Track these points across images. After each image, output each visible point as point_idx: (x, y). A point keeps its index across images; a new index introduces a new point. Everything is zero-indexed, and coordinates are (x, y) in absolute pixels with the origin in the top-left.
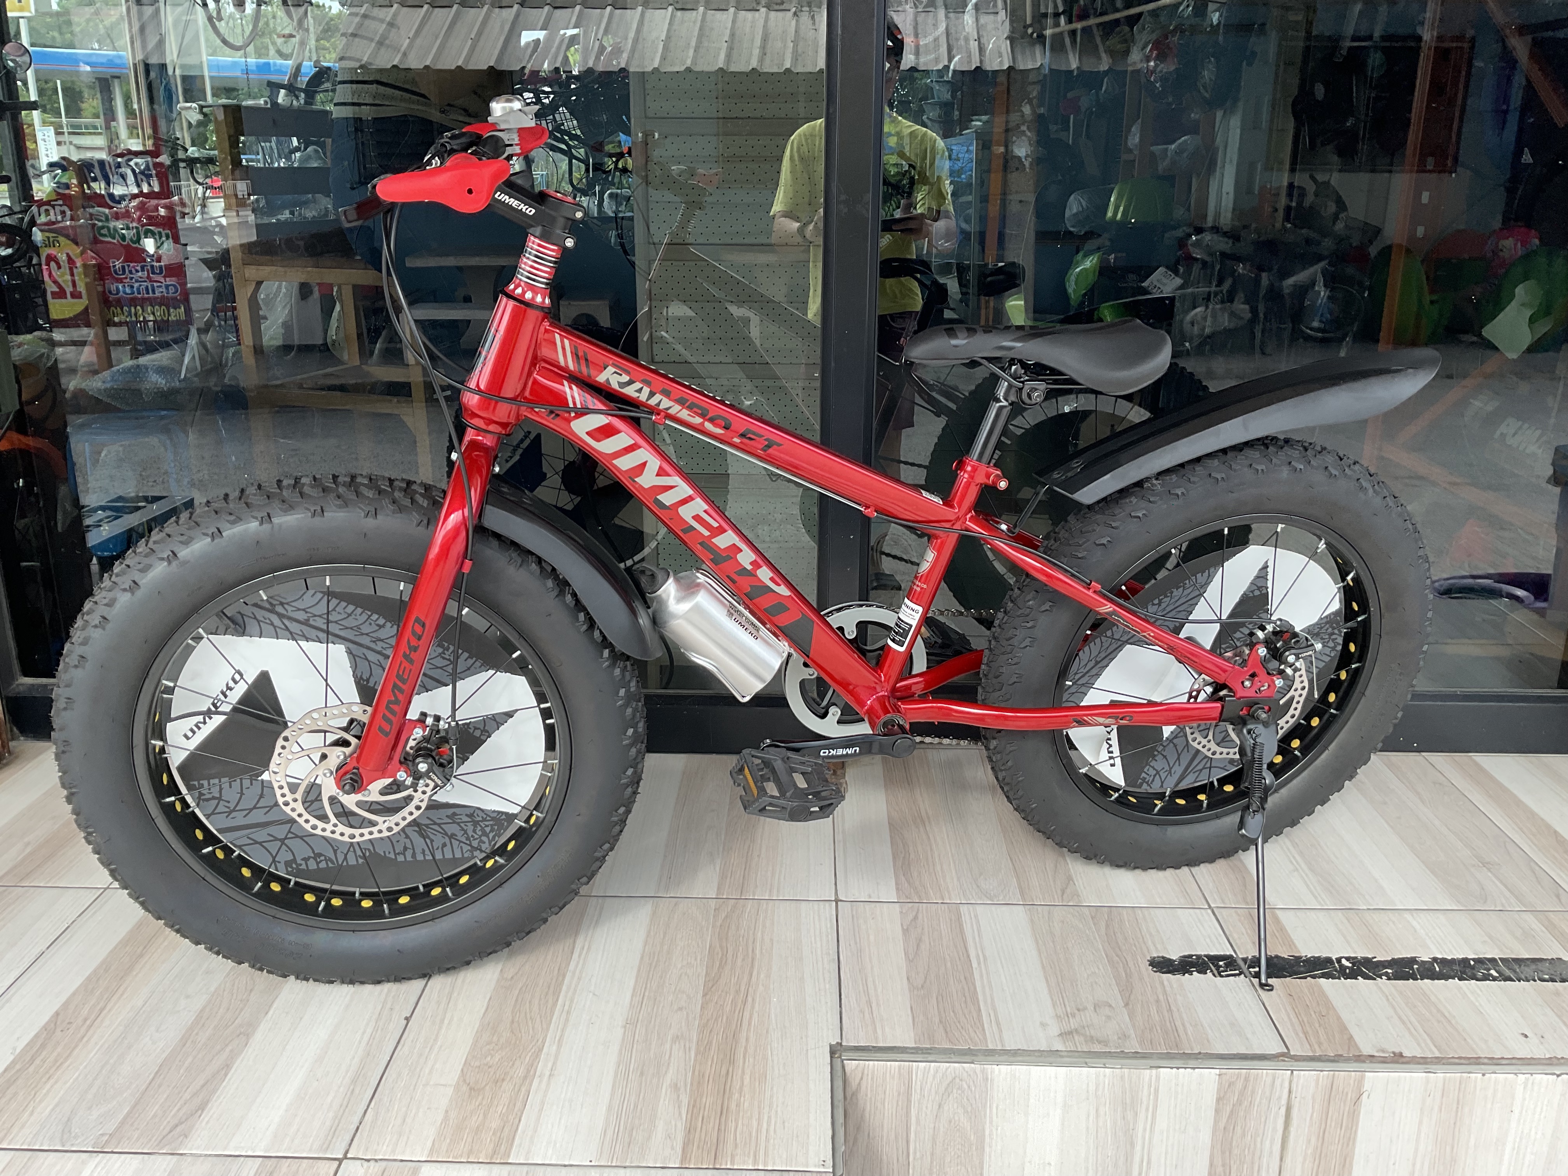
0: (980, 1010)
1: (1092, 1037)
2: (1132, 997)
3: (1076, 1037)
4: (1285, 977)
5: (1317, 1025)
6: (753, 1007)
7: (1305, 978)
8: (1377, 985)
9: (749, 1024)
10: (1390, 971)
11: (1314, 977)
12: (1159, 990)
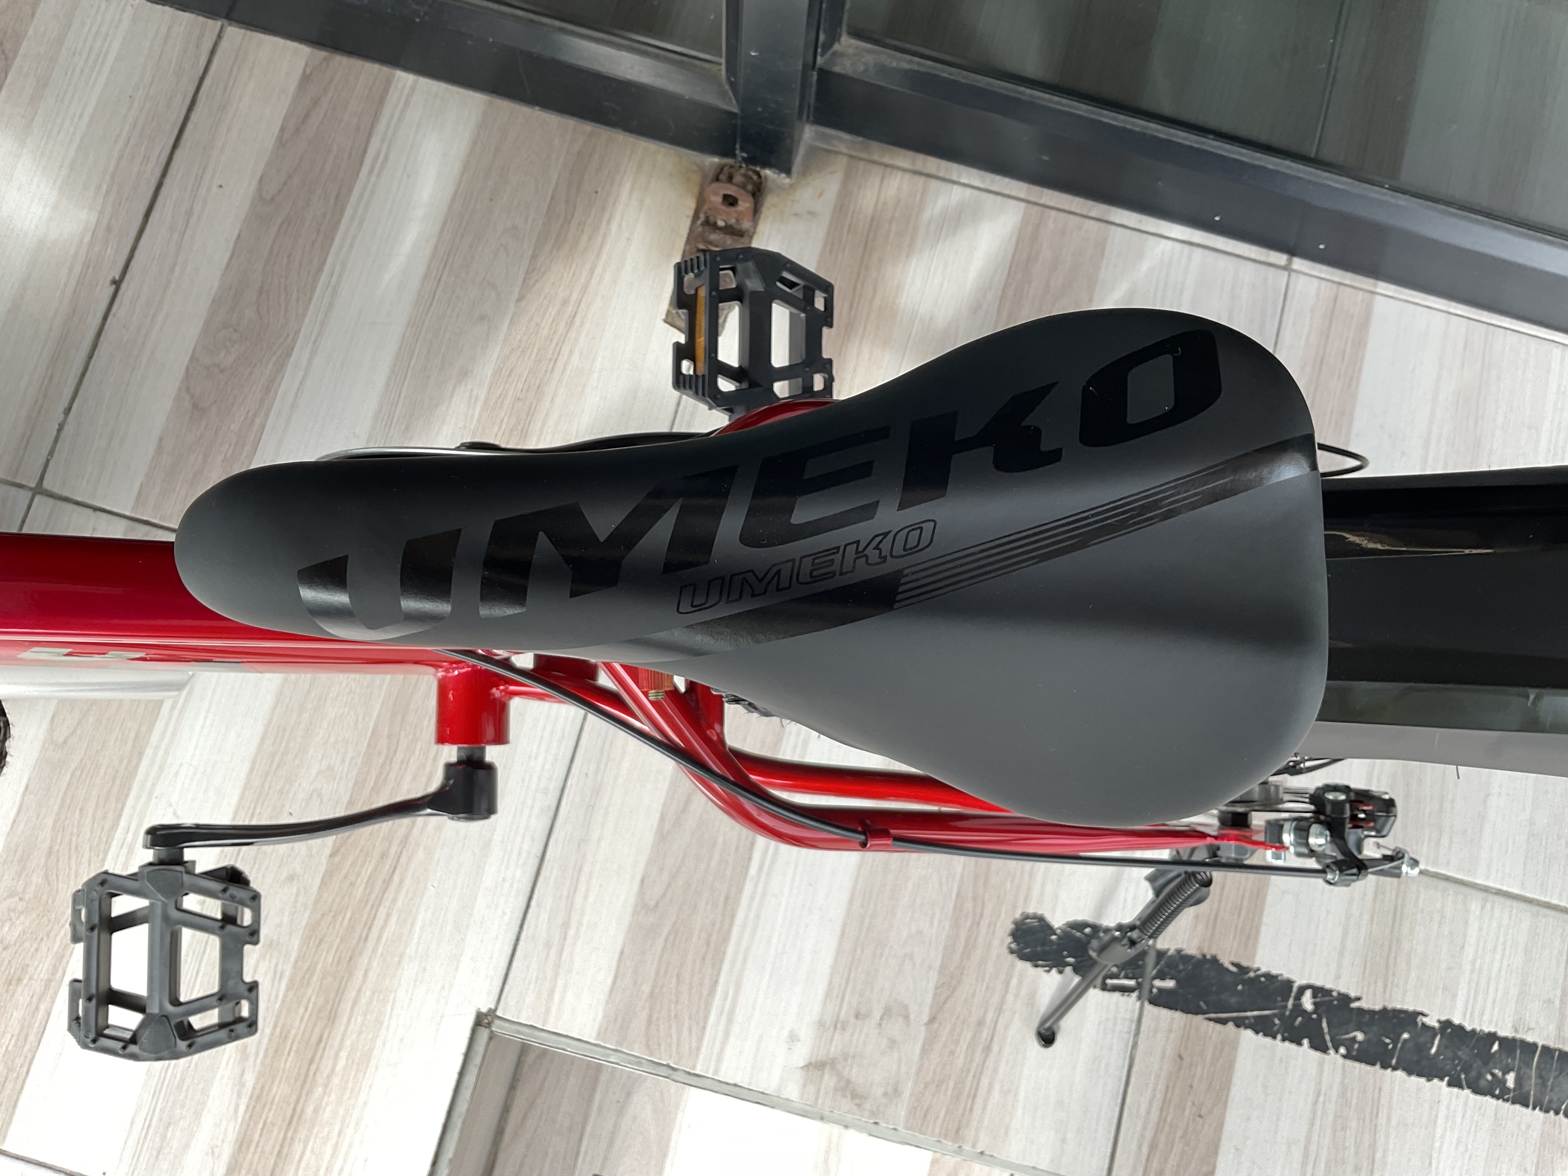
0: (716, 982)
1: (848, 1082)
2: (949, 1005)
3: (826, 1077)
4: (1197, 1011)
5: (1179, 1134)
6: (394, 900)
7: (1223, 1022)
8: (1321, 1064)
9: (380, 937)
10: (1360, 1036)
11: (1239, 1023)
12: (996, 999)
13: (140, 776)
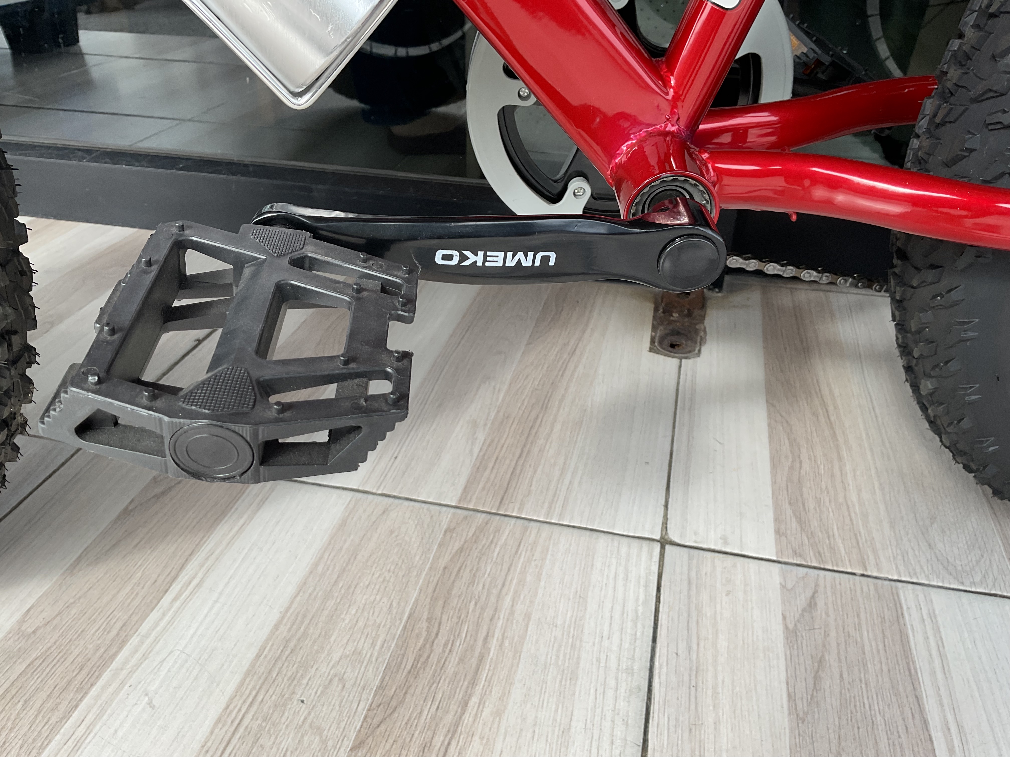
13: (114, 665)
